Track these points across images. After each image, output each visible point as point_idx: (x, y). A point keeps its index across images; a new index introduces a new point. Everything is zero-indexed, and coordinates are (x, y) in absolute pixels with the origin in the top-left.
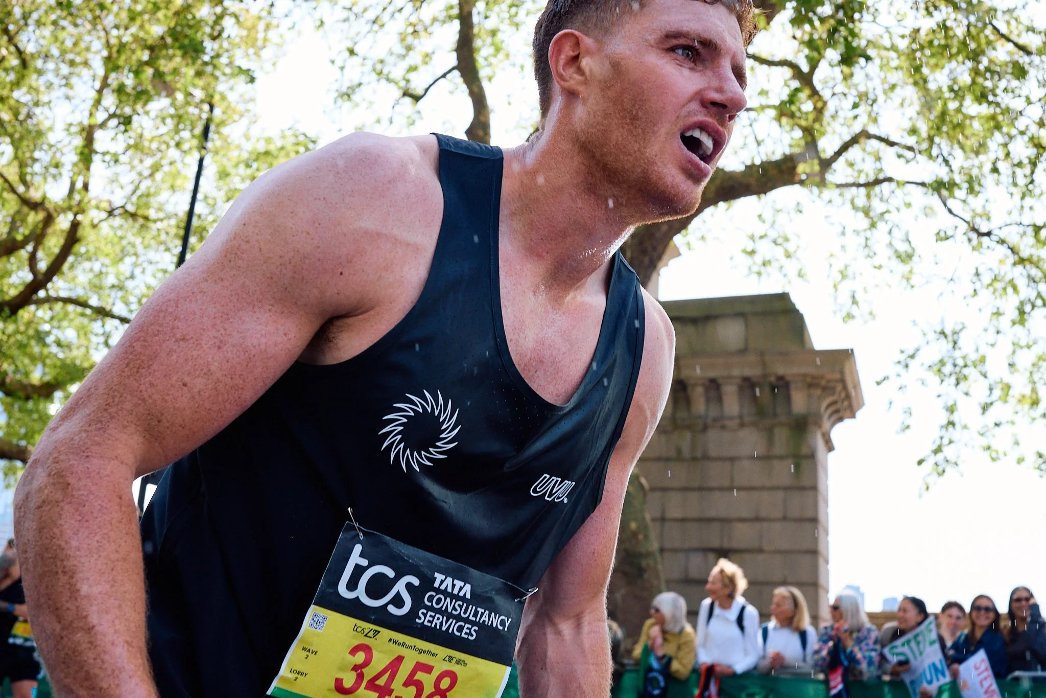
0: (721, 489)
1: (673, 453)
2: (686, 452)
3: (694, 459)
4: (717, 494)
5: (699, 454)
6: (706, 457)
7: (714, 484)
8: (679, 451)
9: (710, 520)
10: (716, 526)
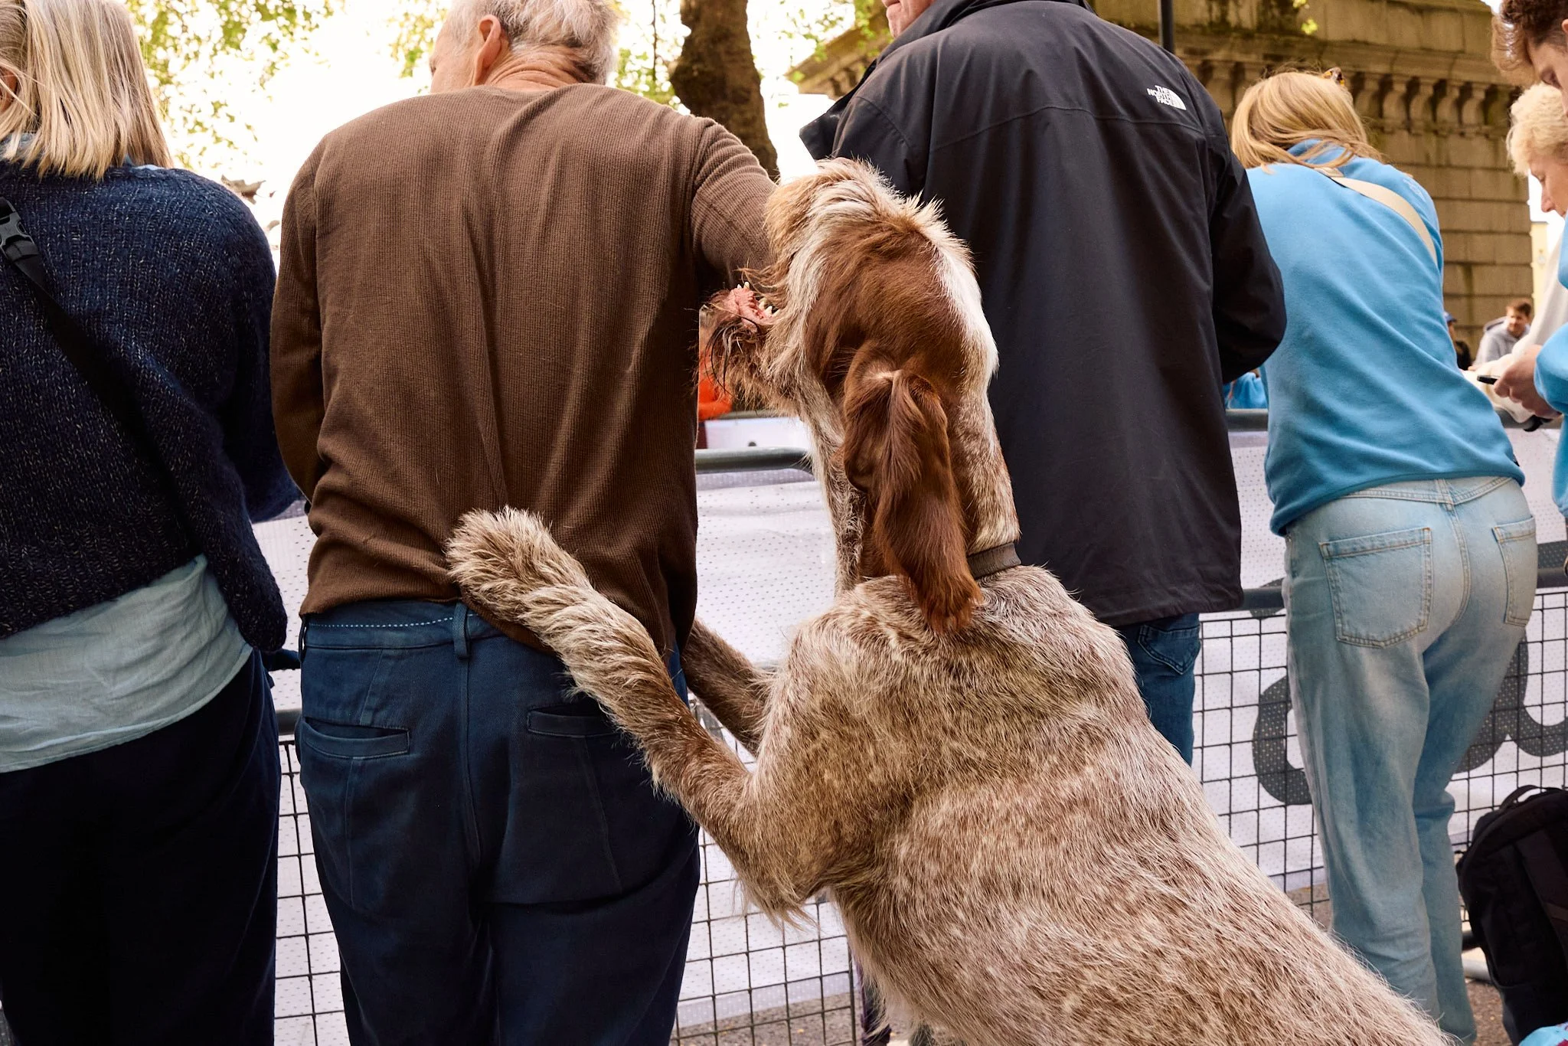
0: (1462, 200)
1: (1423, 160)
2: (1433, 161)
3: (1439, 166)
4: (1459, 204)
5: (1443, 163)
6: (1449, 166)
7: (1456, 195)
8: (1428, 157)
9: (1456, 232)
10: (1460, 236)
